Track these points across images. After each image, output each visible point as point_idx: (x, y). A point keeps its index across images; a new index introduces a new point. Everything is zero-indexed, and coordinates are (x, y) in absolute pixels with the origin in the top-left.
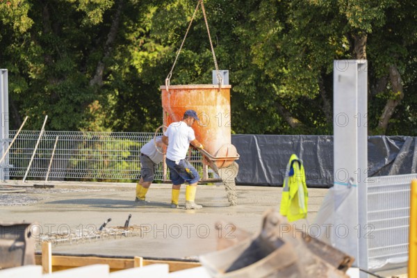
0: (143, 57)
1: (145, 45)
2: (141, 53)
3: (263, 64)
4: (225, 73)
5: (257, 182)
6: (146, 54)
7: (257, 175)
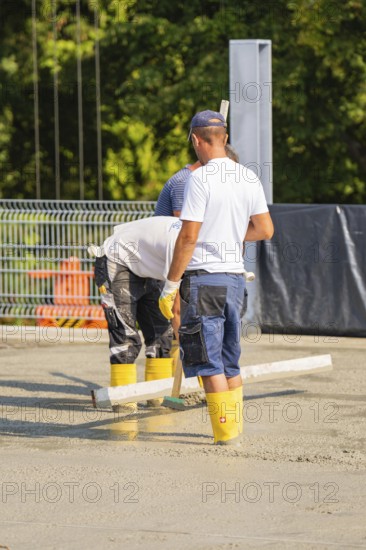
0: (65, 51)
1: (70, 29)
2: (62, 44)
3: (322, 44)
4: (262, 47)
5: (346, 327)
6: (70, 45)
7: (346, 310)
